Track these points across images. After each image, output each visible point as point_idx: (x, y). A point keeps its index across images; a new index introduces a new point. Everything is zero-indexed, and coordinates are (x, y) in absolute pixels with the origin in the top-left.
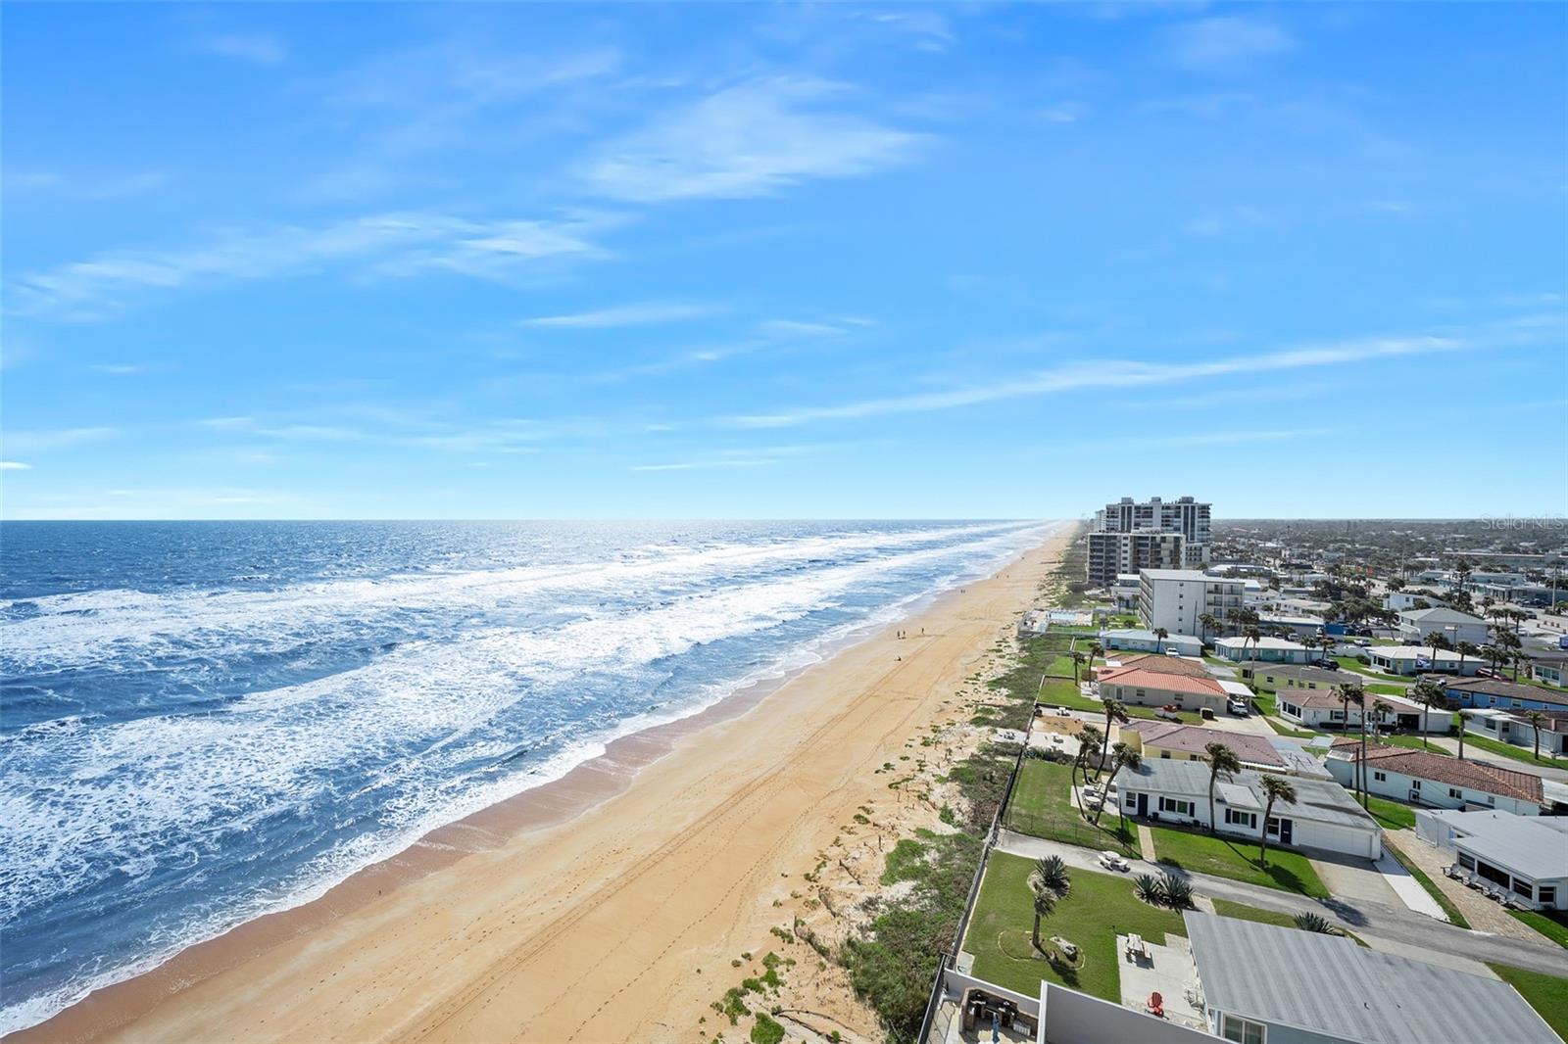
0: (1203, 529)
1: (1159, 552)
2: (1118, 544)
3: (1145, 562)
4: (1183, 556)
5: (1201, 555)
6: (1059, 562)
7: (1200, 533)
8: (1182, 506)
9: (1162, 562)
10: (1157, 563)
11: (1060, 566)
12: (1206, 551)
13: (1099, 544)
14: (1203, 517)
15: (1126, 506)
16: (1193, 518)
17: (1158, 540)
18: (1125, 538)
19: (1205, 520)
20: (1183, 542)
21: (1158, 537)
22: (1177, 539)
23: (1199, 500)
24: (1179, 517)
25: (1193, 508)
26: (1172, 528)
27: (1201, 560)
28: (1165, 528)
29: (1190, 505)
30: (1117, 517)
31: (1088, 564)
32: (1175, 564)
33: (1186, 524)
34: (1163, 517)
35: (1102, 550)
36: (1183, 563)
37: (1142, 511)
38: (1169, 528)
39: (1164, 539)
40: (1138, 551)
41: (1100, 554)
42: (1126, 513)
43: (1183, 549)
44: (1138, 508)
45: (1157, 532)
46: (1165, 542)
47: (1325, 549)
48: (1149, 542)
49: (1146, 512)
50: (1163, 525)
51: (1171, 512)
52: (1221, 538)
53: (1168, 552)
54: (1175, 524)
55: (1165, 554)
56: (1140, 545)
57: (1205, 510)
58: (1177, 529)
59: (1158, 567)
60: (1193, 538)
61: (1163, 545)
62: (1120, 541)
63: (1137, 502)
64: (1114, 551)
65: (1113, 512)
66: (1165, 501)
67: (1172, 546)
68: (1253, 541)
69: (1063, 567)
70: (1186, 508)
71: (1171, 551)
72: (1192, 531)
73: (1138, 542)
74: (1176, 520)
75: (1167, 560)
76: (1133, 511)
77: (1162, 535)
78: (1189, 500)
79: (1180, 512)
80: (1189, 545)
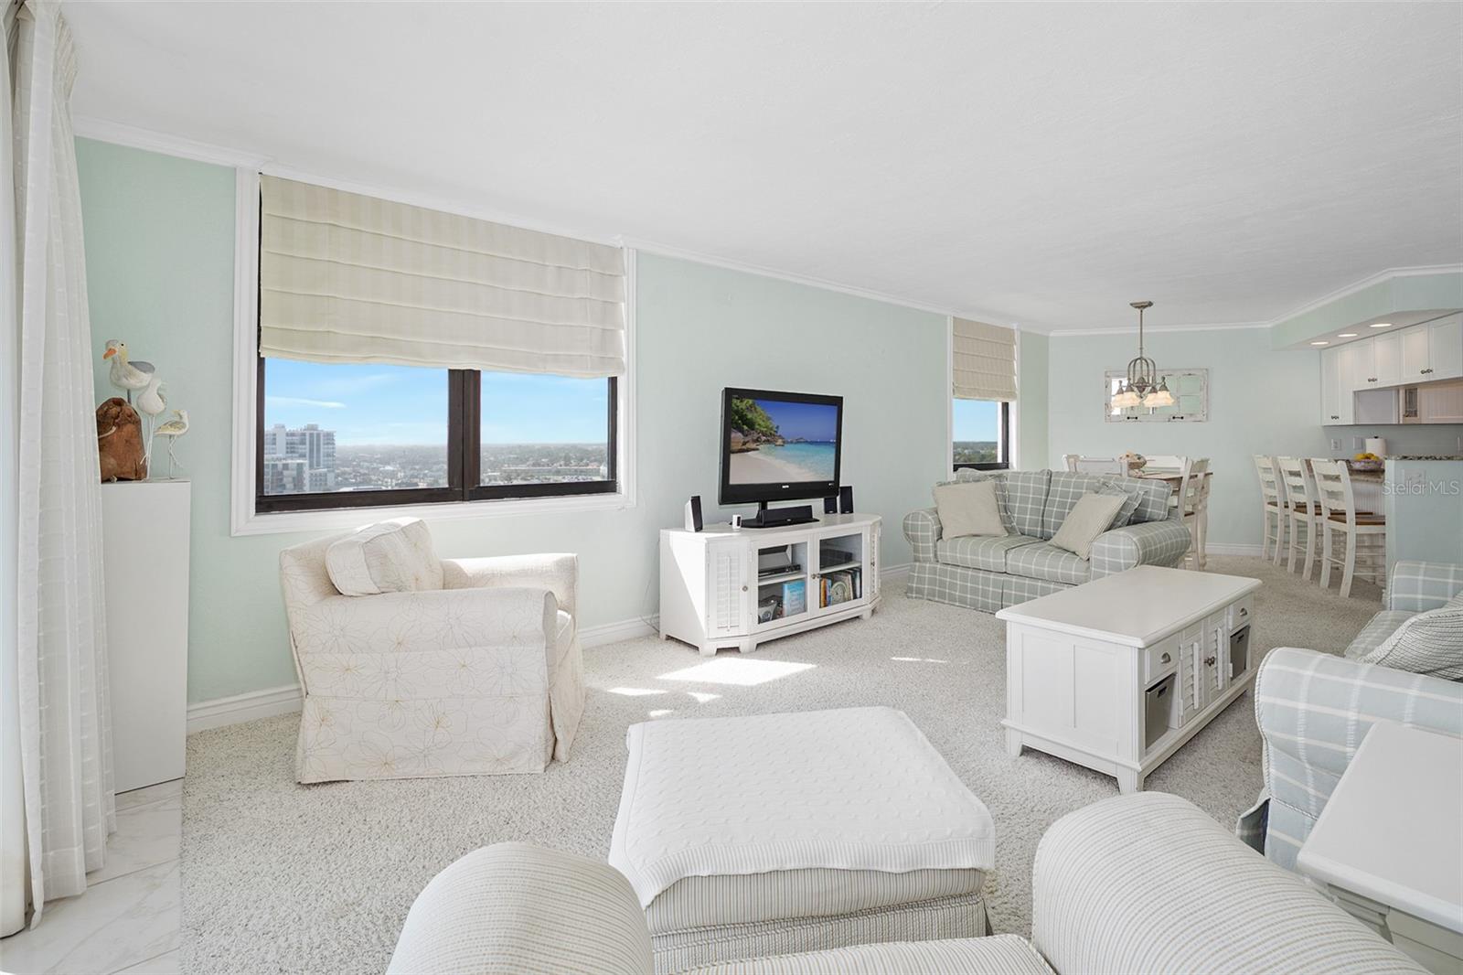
0: (328, 455)
1: (281, 480)
4: (306, 482)
5: (326, 480)
7: (326, 458)
8: (308, 433)
9: (285, 489)
12: (331, 476)
14: (328, 444)
16: (318, 445)
17: (280, 467)
19: (331, 446)
20: (306, 469)
21: (280, 464)
22: (300, 466)
23: (324, 428)
24: (305, 444)
25: (318, 435)
26: (297, 455)
27: (326, 484)
28: (290, 455)
29: (315, 432)
32: (299, 490)
33: (311, 451)
34: (287, 444)
38: (294, 455)
39: (286, 467)
43: (306, 476)
45: (278, 459)
46: (287, 469)
47: (430, 469)
50: (287, 452)
51: (296, 439)
52: (346, 463)
53: (290, 479)
54: (300, 451)
55: (287, 480)
57: (329, 437)
58: (302, 456)
60: (318, 464)
61: (285, 473)
66: (289, 429)
67: (295, 473)
68: (375, 465)
70: (311, 435)
71: (294, 478)
72: (318, 457)
74: (301, 446)
75: (290, 486)
77: (284, 462)
78: (313, 428)
79: (305, 440)
80: (313, 471)
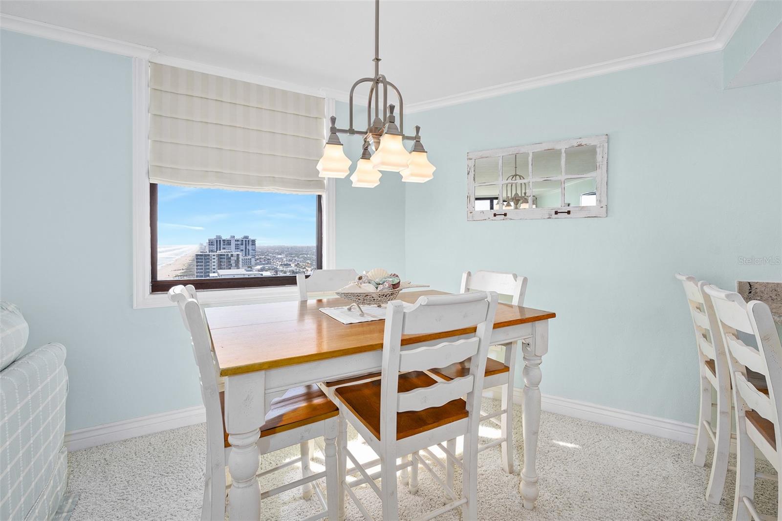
0: (253, 250)
1: (230, 261)
2: (210, 259)
3: (223, 267)
4: (241, 263)
5: (251, 262)
6: (183, 269)
7: (252, 252)
8: (244, 240)
9: (231, 266)
10: (230, 267)
11: (183, 271)
12: (253, 260)
13: (200, 259)
14: (253, 245)
15: (218, 239)
16: (249, 245)
17: (230, 256)
18: (214, 255)
19: (254, 246)
20: (240, 256)
21: (230, 254)
22: (238, 255)
23: (251, 238)
24: (243, 245)
25: (249, 241)
26: (239, 250)
29: (247, 240)
30: (214, 245)
31: (196, 270)
32: (237, 267)
34: (236, 245)
35: (202, 262)
36: (241, 266)
37: (226, 242)
39: (232, 255)
40: (220, 261)
41: (202, 264)
42: (218, 243)
43: (240, 260)
44: (224, 241)
46: (233, 257)
47: (298, 257)
48: (225, 257)
49: (228, 243)
51: (239, 243)
52: (263, 254)
53: (234, 261)
55: (232, 262)
56: (221, 258)
57: (253, 242)
58: (242, 251)
59: (230, 269)
60: (249, 255)
61: (232, 258)
62: (211, 257)
63: (224, 238)
64: (209, 262)
65: (212, 243)
66: (236, 237)
67: (236, 258)
68: (274, 255)
69: (185, 272)
70: (246, 241)
71: (235, 261)
72: (249, 251)
73: (220, 257)
74: (241, 246)
75: (234, 265)
76: (222, 242)
77: (231, 253)
78: (246, 237)
79: (243, 243)
80: (245, 258)
